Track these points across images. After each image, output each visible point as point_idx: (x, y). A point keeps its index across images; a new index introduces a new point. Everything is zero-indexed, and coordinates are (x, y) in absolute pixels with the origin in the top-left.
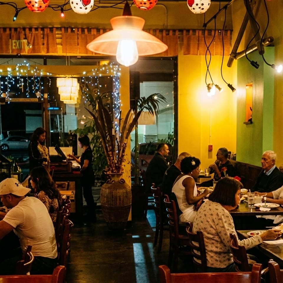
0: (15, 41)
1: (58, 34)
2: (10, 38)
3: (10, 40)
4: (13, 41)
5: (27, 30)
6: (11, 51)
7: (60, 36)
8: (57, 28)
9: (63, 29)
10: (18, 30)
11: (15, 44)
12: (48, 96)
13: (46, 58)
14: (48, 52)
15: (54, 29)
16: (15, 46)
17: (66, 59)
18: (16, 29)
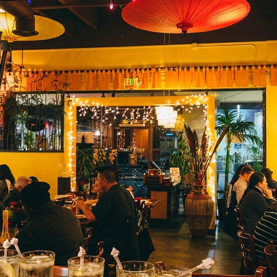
0: (129, 79)
1: (162, 72)
2: (125, 77)
3: (125, 79)
4: (127, 79)
5: (138, 70)
6: (125, 88)
7: (164, 74)
8: (161, 68)
9: (166, 69)
10: (131, 70)
11: (128, 82)
12: (153, 122)
13: (153, 92)
14: (154, 87)
15: (159, 69)
16: (129, 83)
17: (169, 92)
18: (129, 70)
